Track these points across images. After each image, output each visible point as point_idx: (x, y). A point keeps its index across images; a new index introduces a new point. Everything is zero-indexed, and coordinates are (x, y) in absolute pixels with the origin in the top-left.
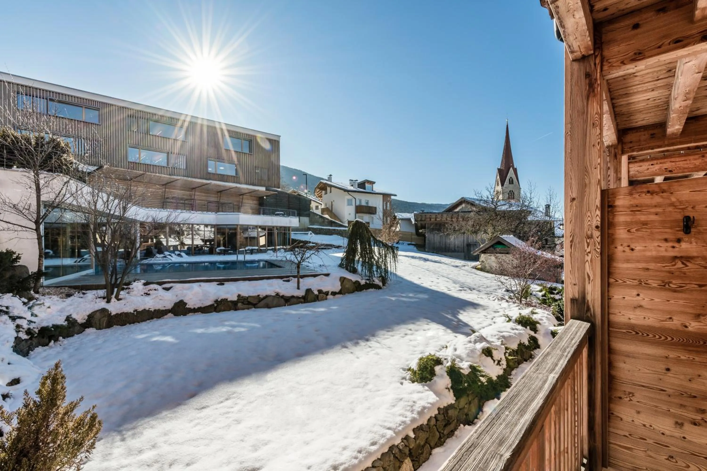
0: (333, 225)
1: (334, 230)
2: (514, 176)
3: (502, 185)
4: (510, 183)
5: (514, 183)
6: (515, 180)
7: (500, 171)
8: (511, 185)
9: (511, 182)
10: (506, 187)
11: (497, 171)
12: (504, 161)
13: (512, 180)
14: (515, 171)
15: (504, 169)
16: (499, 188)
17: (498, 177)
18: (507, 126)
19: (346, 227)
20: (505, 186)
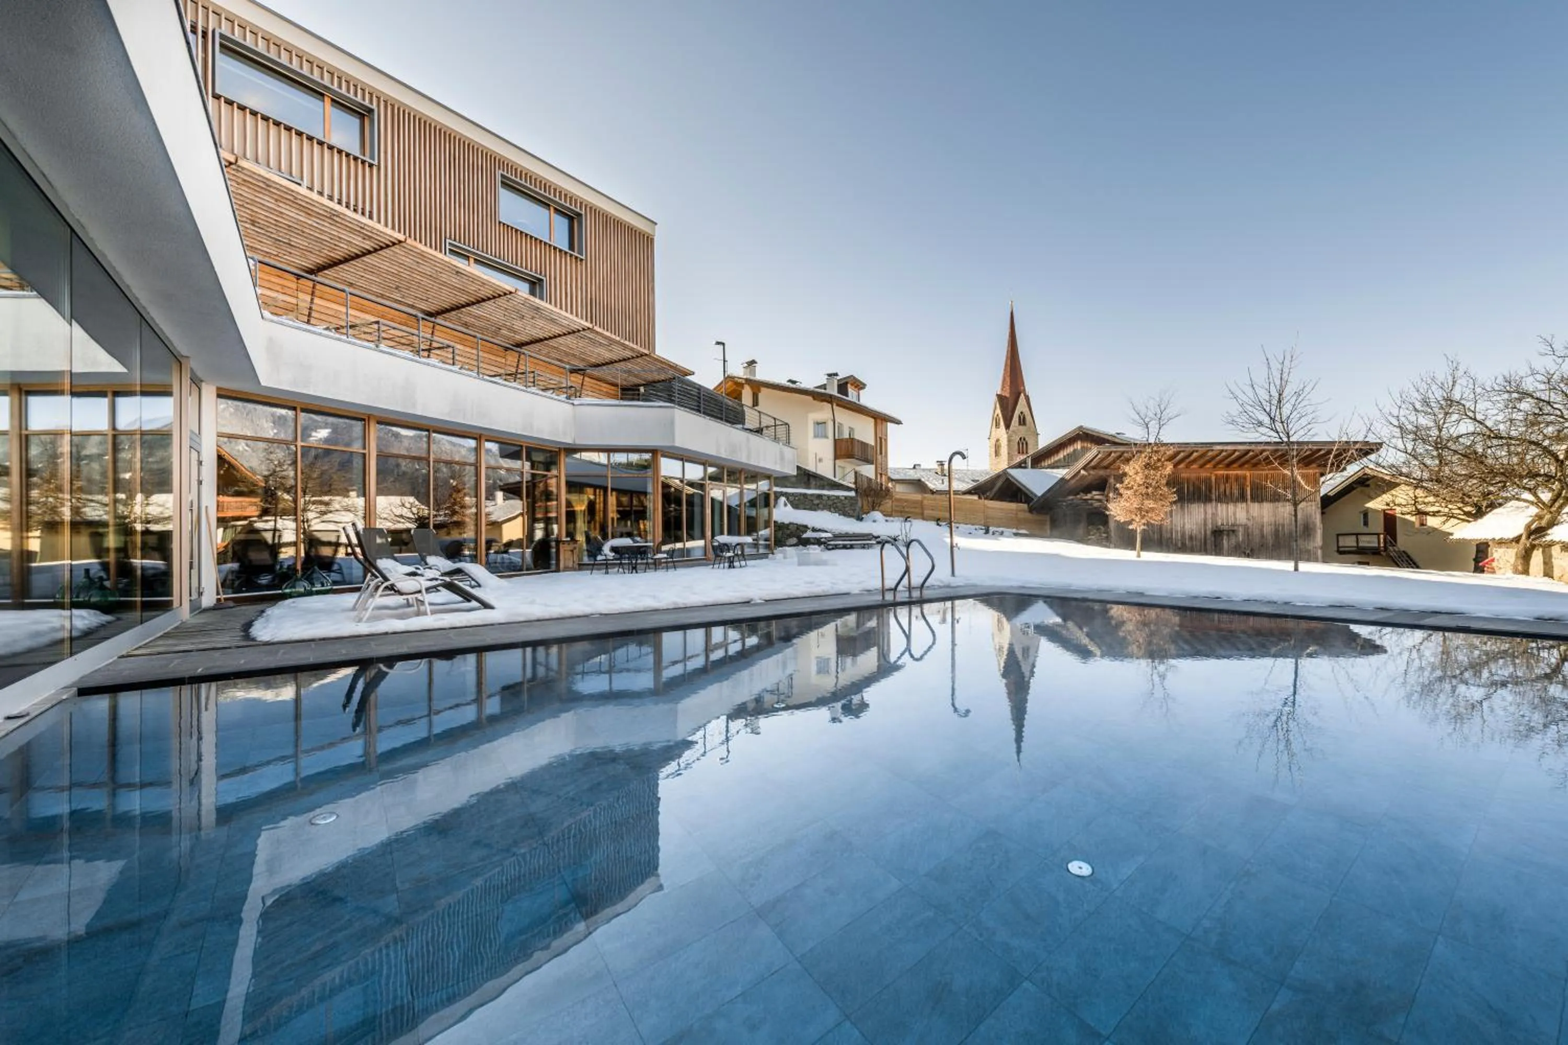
0: (813, 482)
1: (819, 497)
2: (1026, 410)
3: (1008, 426)
4: (1020, 424)
5: (1027, 422)
6: (1028, 418)
7: (1000, 398)
8: (1021, 427)
9: (1022, 421)
10: (1013, 431)
11: (995, 398)
12: (1008, 379)
13: (1024, 418)
14: (1027, 399)
15: (1008, 395)
16: (1002, 433)
17: (998, 411)
18: (1012, 313)
19: (848, 489)
20: (1011, 428)
